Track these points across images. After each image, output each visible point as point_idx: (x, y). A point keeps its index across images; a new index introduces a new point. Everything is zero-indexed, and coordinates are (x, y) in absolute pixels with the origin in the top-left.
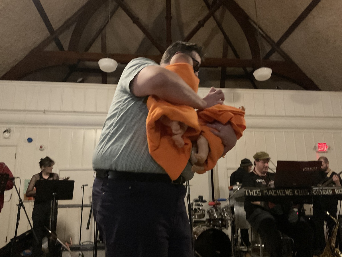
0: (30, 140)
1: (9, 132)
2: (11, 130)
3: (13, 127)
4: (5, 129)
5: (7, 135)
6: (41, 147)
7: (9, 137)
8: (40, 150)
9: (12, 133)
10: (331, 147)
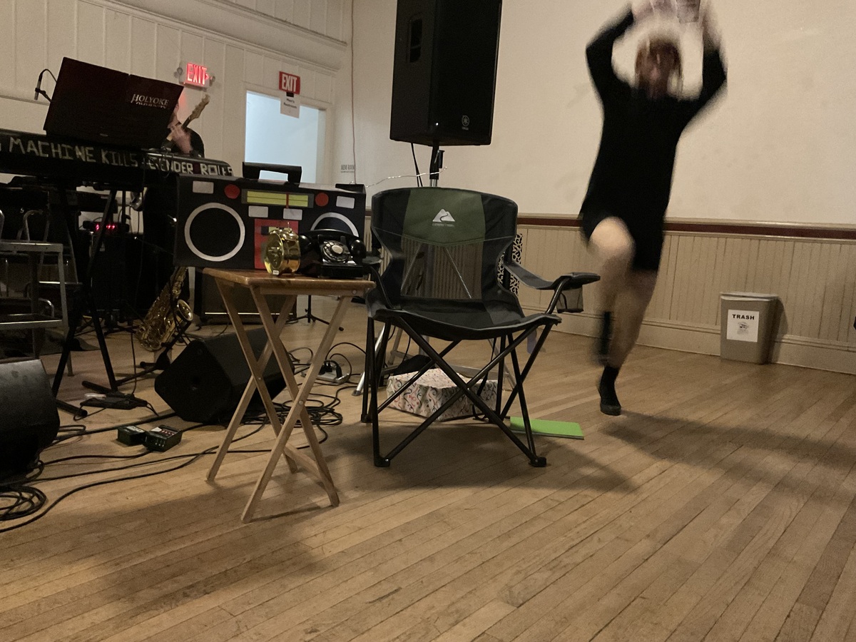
10: (216, 80)
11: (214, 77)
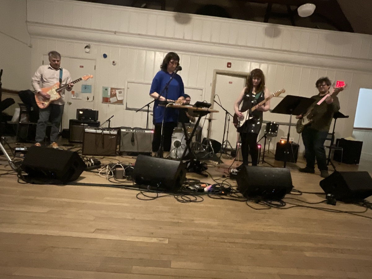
0: (105, 56)
1: (89, 48)
2: (90, 46)
3: (92, 44)
4: (86, 45)
5: (87, 50)
6: (114, 62)
7: (89, 51)
8: (113, 64)
9: (91, 48)
10: (348, 85)
11: (347, 85)
